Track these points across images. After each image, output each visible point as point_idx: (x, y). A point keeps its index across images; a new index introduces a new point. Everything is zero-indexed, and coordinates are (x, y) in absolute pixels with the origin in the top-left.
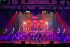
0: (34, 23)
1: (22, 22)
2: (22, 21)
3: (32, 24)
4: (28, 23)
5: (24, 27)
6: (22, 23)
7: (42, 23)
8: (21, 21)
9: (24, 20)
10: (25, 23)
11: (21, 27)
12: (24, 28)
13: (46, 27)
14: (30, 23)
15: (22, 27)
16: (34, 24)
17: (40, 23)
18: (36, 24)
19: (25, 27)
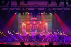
0: (33, 24)
1: (21, 23)
2: (21, 22)
3: (31, 25)
4: (27, 24)
5: (23, 28)
7: (42, 24)
9: (23, 21)
10: (24, 24)
13: (46, 28)
14: (29, 25)
15: (21, 29)
17: (40, 25)
19: (24, 28)
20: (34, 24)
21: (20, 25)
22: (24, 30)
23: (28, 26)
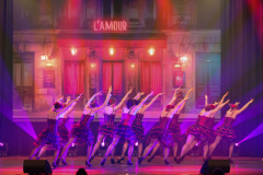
0: (105, 62)
1: (33, 54)
2: (32, 48)
3: (93, 65)
4: (68, 62)
5: (46, 85)
6: (29, 58)
8: (21, 48)
9: (44, 43)
10: (46, 61)
11: (27, 83)
12: (40, 90)
15: (32, 88)
16: (108, 69)
17: (146, 63)
18: (117, 68)
19: (49, 85)
20: (112, 62)
21: (27, 66)
22: (49, 93)
23: (71, 71)
